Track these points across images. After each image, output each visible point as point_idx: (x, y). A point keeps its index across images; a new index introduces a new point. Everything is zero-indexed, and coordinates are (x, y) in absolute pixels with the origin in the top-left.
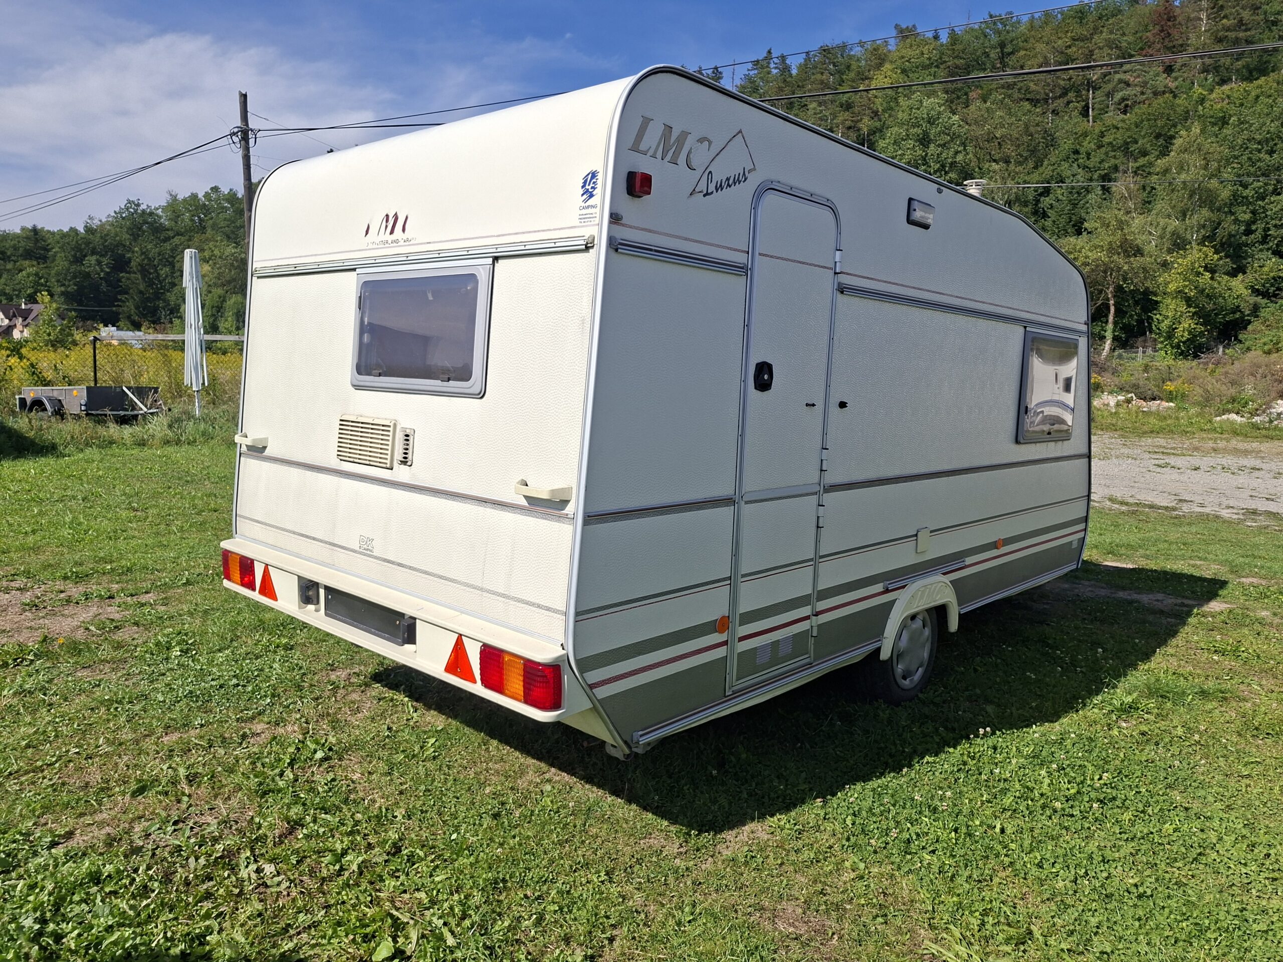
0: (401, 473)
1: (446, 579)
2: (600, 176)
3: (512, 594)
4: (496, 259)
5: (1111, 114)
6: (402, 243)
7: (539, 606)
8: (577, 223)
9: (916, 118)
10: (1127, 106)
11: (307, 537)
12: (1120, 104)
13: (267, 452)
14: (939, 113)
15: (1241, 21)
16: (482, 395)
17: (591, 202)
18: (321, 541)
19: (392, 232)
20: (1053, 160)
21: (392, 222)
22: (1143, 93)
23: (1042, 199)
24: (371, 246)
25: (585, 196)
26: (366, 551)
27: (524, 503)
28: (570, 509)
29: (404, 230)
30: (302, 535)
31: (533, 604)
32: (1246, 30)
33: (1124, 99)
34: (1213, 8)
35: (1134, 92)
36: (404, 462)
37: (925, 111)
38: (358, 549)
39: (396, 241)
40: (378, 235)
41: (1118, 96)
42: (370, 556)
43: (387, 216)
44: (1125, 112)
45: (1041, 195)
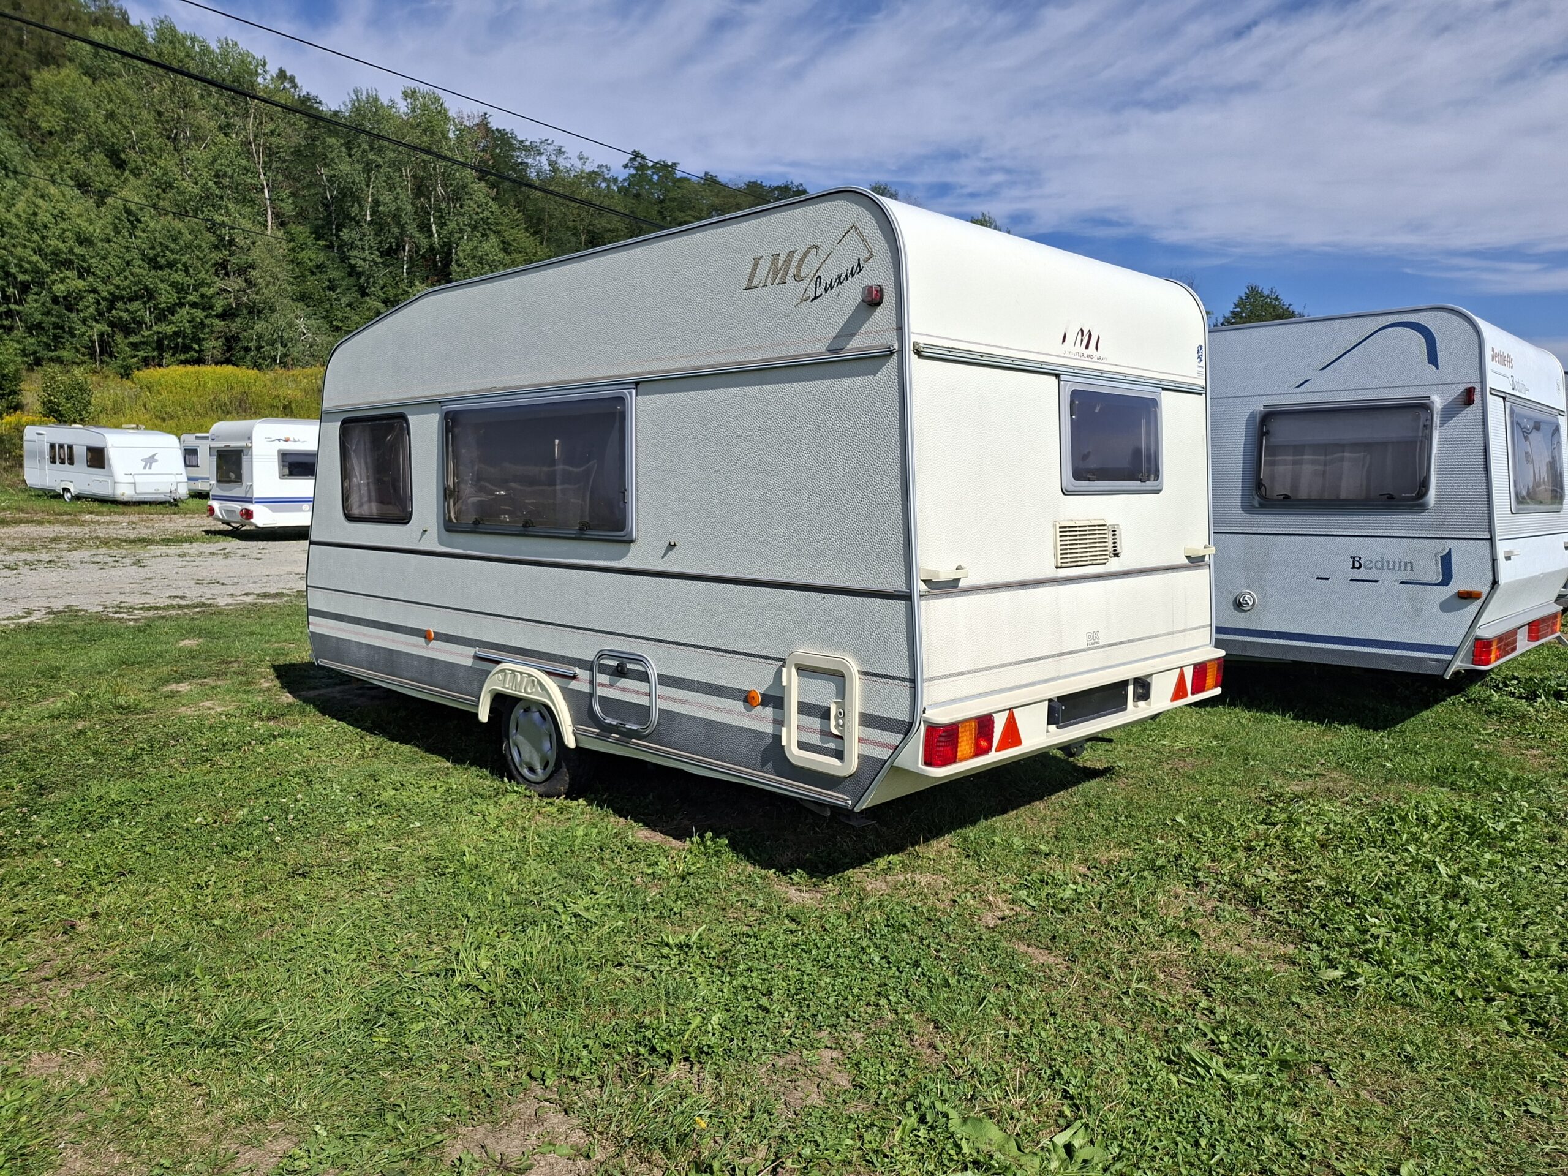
0: (1114, 565)
1: (1153, 637)
3: (1188, 627)
6: (1095, 359)
11: (1032, 660)
13: (961, 584)
16: (1158, 491)
17: (1201, 364)
18: (1048, 657)
21: (1087, 338)
24: (1067, 355)
25: (1198, 360)
26: (1094, 644)
27: (1186, 561)
29: (1097, 348)
30: (1026, 661)
36: (1117, 555)
38: (1085, 647)
39: (1090, 356)
40: (1074, 347)
42: (1096, 648)
43: (1082, 331)
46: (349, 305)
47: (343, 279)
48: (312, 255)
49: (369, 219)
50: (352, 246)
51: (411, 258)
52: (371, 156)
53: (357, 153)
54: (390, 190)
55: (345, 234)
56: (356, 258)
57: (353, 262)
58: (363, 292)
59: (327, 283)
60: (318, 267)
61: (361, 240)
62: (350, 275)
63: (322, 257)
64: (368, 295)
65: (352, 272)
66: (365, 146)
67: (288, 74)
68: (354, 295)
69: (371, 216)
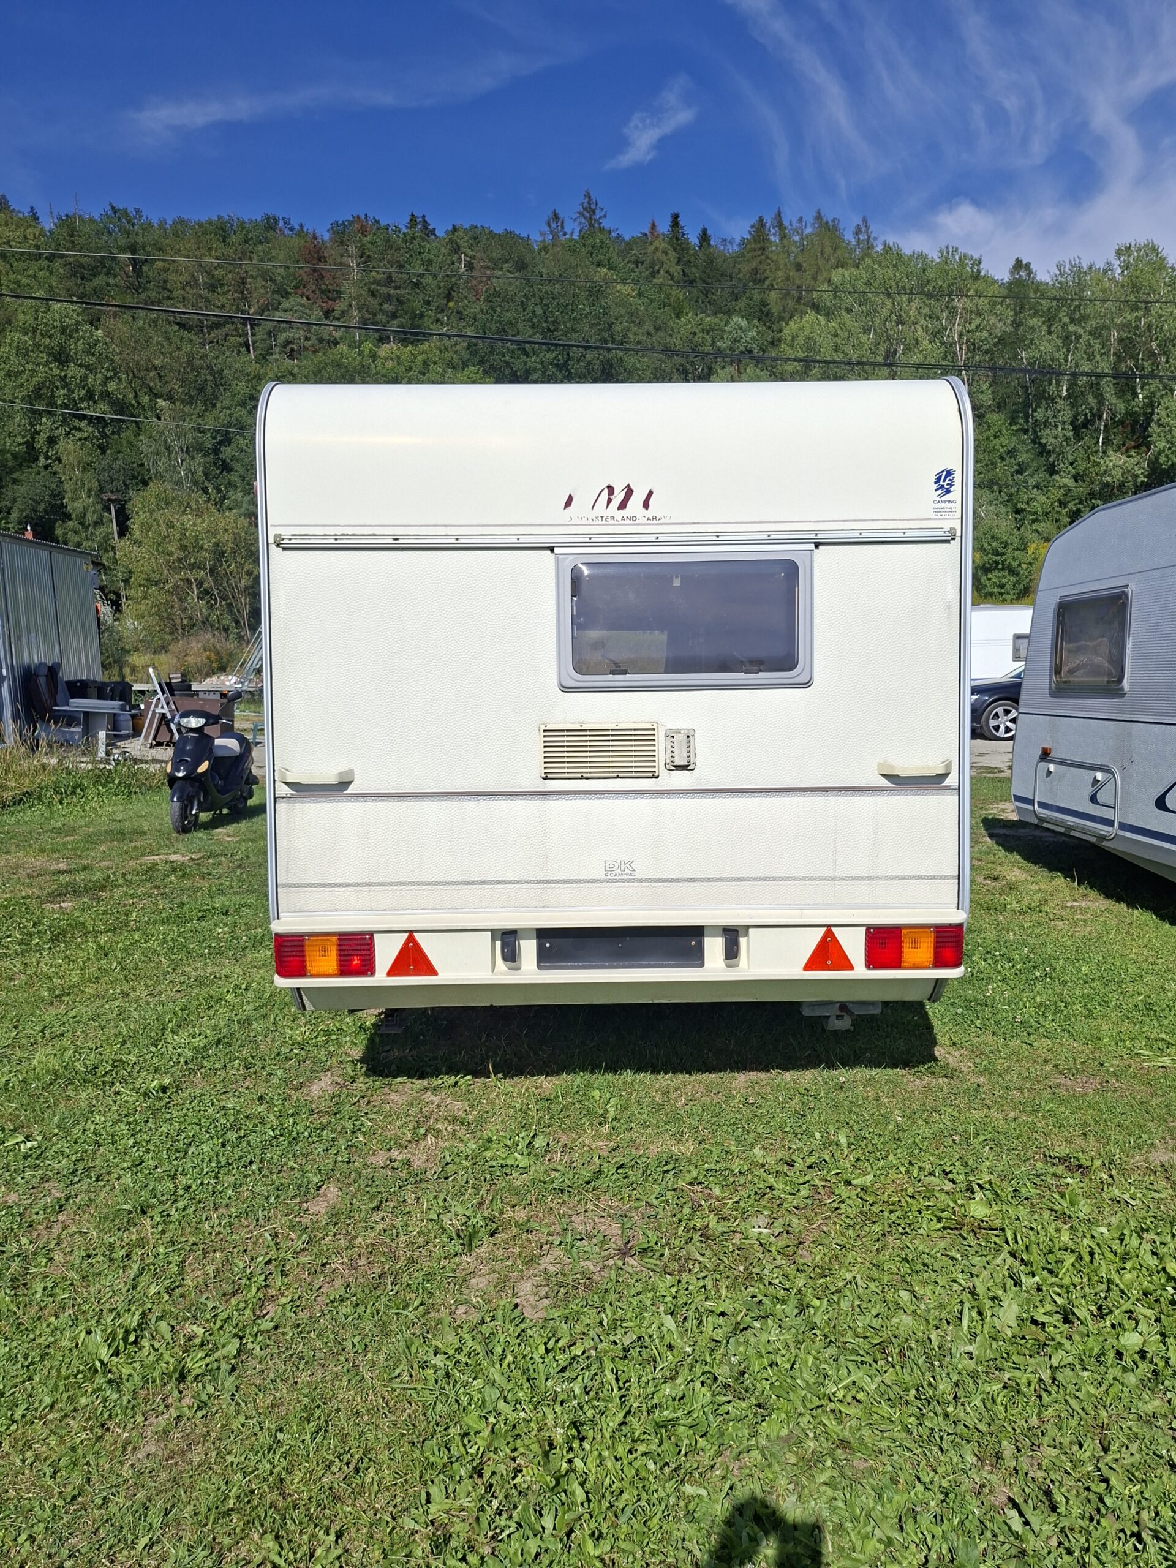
0: (676, 780)
1: (774, 879)
2: (957, 476)
3: (881, 874)
4: (817, 545)
5: (277, 356)
6: (644, 521)
7: (920, 878)
8: (933, 516)
9: (46, 324)
10: (292, 350)
12: (285, 346)
14: (77, 323)
15: (390, 277)
16: (806, 685)
17: (947, 497)
19: (623, 506)
20: (227, 402)
21: (621, 496)
22: (307, 338)
23: (223, 448)
25: (939, 492)
26: (619, 877)
27: (884, 782)
28: (952, 780)
29: (646, 505)
31: (913, 878)
32: (396, 288)
33: (288, 342)
34: (361, 257)
35: (298, 336)
37: (57, 317)
38: (603, 877)
39: (633, 518)
40: (594, 508)
41: (282, 337)
42: (629, 881)
43: (611, 490)
44: (291, 357)
45: (221, 443)
46: (1037, 486)
47: (1033, 460)
48: (1007, 441)
49: (1065, 393)
50: (1046, 424)
51: (1106, 426)
52: (1072, 328)
53: (1056, 327)
54: (1088, 360)
55: (1039, 415)
56: (1048, 437)
57: (1043, 441)
58: (1052, 470)
59: (1016, 467)
60: (1009, 452)
61: (1054, 416)
62: (1041, 454)
63: (1013, 442)
64: (1058, 472)
65: (1043, 451)
66: (1067, 320)
67: (1024, 262)
68: (1043, 474)
69: (1067, 390)
